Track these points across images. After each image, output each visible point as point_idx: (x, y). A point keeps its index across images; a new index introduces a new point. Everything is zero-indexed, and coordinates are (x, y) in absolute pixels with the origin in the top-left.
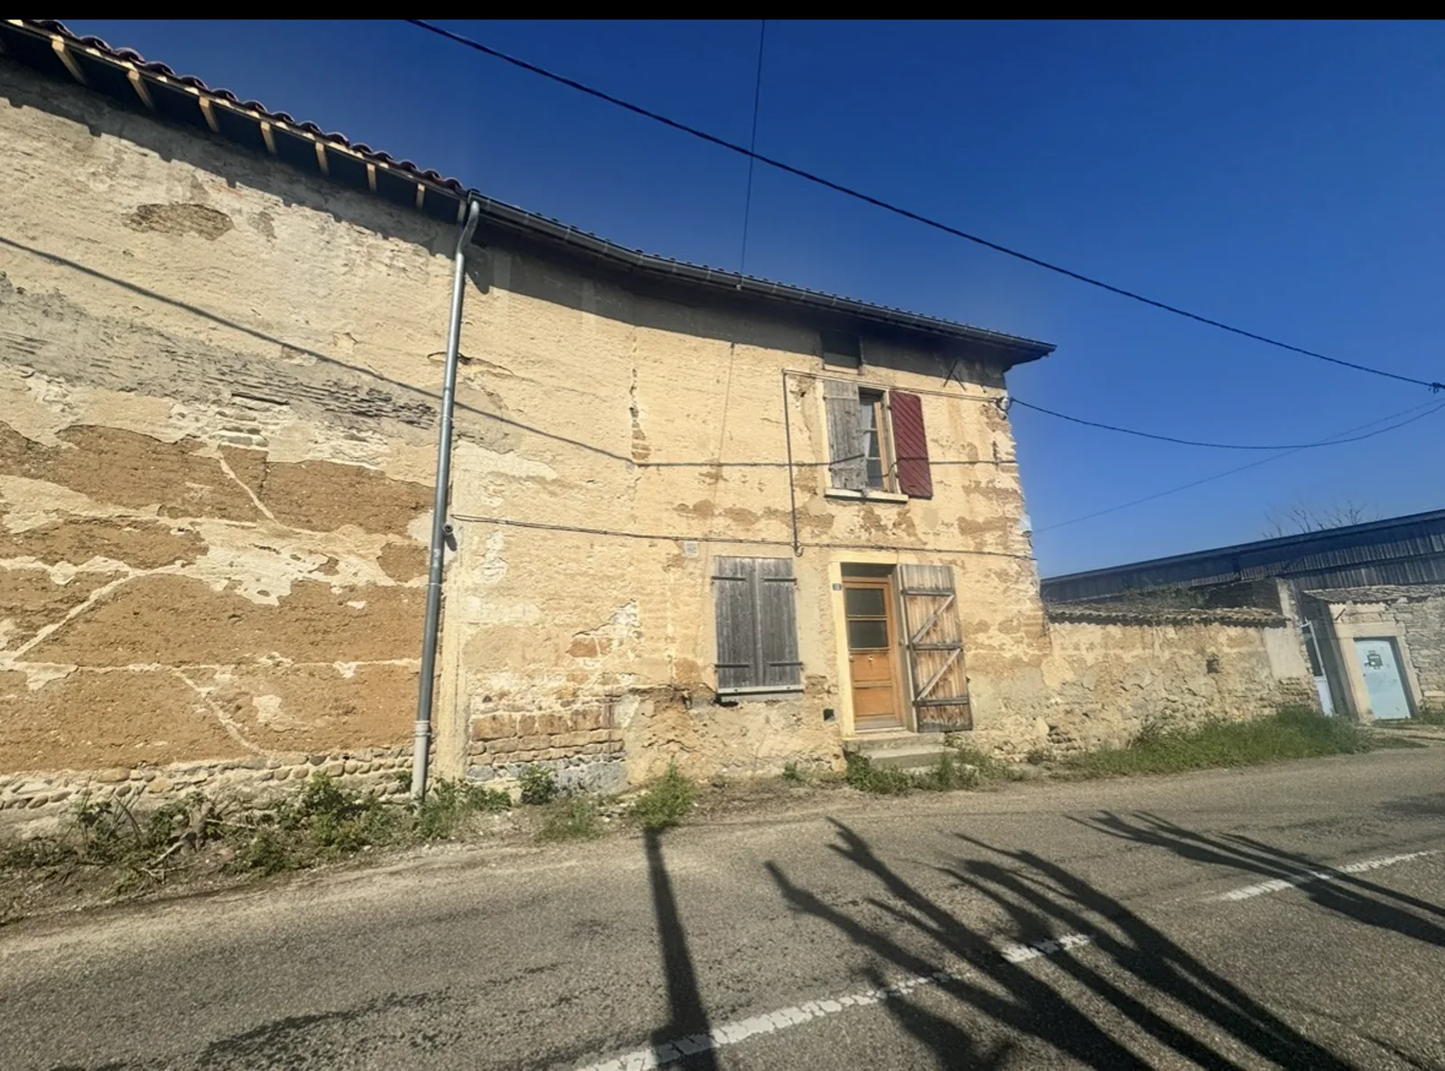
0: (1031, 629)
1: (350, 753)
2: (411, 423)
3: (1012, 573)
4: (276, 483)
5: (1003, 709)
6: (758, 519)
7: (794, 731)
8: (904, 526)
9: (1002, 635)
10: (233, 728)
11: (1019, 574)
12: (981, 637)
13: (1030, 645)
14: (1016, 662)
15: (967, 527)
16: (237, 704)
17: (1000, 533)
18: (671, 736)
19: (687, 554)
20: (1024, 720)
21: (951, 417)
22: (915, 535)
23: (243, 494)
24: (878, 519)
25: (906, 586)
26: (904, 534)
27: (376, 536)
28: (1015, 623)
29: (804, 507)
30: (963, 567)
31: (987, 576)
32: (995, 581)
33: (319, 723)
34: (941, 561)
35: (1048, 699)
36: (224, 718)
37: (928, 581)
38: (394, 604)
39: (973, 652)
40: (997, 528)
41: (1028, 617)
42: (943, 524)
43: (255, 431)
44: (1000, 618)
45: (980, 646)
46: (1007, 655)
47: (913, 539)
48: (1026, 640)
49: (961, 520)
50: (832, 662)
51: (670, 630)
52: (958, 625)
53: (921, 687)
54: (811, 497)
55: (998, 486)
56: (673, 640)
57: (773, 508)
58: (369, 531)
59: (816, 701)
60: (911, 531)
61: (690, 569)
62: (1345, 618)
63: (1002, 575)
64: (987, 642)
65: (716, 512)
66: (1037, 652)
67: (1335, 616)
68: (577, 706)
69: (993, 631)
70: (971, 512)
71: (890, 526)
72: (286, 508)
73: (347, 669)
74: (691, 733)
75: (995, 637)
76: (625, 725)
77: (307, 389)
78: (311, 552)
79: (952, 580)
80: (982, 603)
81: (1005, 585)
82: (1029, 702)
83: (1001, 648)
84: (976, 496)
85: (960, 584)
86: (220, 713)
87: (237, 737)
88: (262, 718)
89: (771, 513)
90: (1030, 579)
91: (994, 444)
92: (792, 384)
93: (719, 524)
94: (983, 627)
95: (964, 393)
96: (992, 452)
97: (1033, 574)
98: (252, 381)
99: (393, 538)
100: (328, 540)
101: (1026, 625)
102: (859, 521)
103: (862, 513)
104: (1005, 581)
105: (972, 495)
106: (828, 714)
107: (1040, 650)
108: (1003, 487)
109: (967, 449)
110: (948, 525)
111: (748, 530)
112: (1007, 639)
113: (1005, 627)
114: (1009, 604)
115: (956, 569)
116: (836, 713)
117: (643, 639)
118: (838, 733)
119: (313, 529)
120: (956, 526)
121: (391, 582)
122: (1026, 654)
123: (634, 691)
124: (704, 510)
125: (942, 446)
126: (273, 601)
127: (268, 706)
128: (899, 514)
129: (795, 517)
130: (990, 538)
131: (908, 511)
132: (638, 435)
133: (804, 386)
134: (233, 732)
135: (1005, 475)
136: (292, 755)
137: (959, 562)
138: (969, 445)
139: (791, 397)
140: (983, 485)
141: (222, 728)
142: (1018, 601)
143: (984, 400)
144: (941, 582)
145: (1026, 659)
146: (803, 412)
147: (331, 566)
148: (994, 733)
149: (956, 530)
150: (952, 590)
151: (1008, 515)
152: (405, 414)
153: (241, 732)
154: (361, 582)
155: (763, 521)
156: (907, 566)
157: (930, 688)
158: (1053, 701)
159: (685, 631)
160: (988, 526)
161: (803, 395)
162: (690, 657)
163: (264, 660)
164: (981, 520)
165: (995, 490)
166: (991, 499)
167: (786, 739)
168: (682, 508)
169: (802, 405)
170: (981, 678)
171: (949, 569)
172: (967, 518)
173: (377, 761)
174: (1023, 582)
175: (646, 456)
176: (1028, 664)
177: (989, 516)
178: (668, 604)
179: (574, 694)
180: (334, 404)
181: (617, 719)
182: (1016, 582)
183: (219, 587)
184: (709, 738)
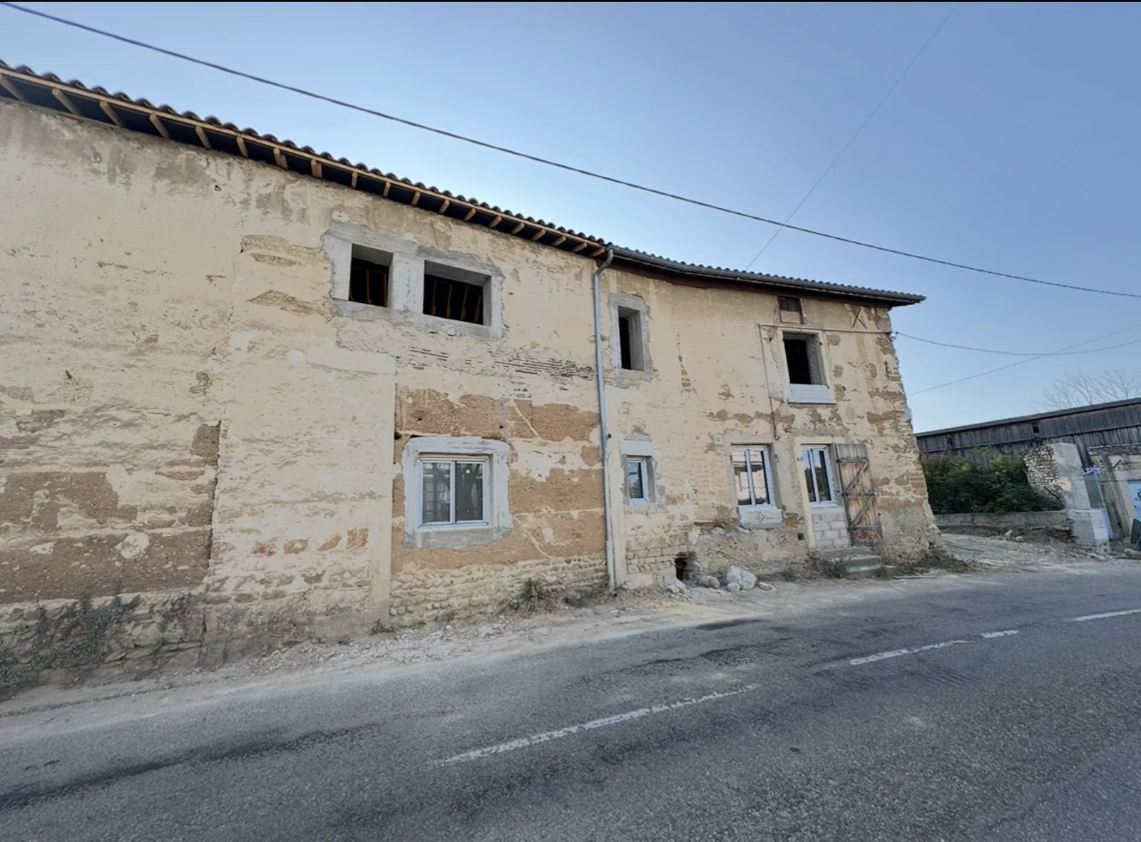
0: (915, 481)
1: (581, 558)
2: (585, 377)
3: (901, 446)
4: (536, 416)
5: (901, 532)
6: (752, 419)
7: (783, 546)
8: (835, 420)
9: (898, 486)
10: (537, 544)
11: (906, 447)
12: (885, 488)
13: (915, 492)
14: (907, 503)
15: (873, 419)
16: (537, 533)
17: (892, 421)
18: (718, 549)
19: (716, 442)
20: (913, 539)
21: (859, 347)
22: (842, 425)
23: (526, 424)
24: (820, 416)
25: (840, 457)
26: (835, 425)
27: (579, 442)
28: (905, 478)
29: (777, 411)
30: (872, 444)
31: (887, 449)
32: (891, 452)
33: (568, 542)
34: (858, 440)
35: (927, 526)
36: (533, 540)
37: (853, 454)
38: (589, 478)
39: (881, 497)
40: (890, 418)
41: (913, 475)
42: (858, 417)
43: (525, 390)
44: (896, 476)
45: (885, 493)
46: (901, 499)
47: (841, 427)
48: (912, 489)
49: (869, 414)
50: (800, 505)
51: (712, 489)
52: (871, 480)
53: (852, 519)
54: (781, 404)
55: (890, 390)
56: (714, 494)
57: (760, 412)
58: (575, 440)
59: (794, 529)
60: (839, 422)
61: (719, 451)
62: (1121, 466)
63: (896, 448)
64: (889, 491)
65: (729, 416)
66: (919, 497)
67: (1114, 465)
68: (672, 533)
69: (892, 484)
70: (875, 408)
71: (827, 420)
72: (542, 430)
73: (575, 514)
74: (728, 548)
75: (894, 488)
76: (694, 543)
77: (542, 364)
78: (555, 453)
79: (866, 452)
80: (885, 466)
81: (897, 454)
82: (916, 528)
83: (898, 494)
84: (876, 397)
85: (872, 454)
86: (532, 538)
87: (539, 549)
88: (547, 540)
89: (759, 415)
90: (913, 450)
91: (886, 363)
92: (765, 334)
93: (731, 423)
94: (886, 481)
95: (866, 331)
96: (884, 368)
97: (914, 447)
98: (521, 363)
99: (585, 443)
100: (560, 445)
101: (912, 479)
102: (808, 418)
103: (810, 413)
104: (898, 452)
105: (875, 398)
106: (801, 537)
107: (921, 495)
108: (893, 391)
109: (870, 367)
110: (862, 418)
111: (747, 427)
112: (901, 489)
113: (899, 481)
114: (901, 466)
115: (868, 446)
116: (805, 535)
117: (698, 494)
118: (807, 547)
119: (554, 440)
120: (866, 418)
121: (587, 467)
122: (913, 497)
123: (696, 524)
124: (722, 416)
125: (854, 367)
126: (543, 480)
127: (548, 534)
128: (832, 412)
129: (773, 417)
130: (886, 424)
131: (837, 410)
132: (684, 372)
133: (771, 334)
134: (537, 547)
135: (892, 382)
136: (560, 558)
137: (869, 441)
138: (871, 364)
139: (764, 341)
140: (881, 390)
141: (533, 545)
142: (906, 464)
143: (878, 333)
144: (860, 454)
145: (913, 501)
146: (772, 351)
147: (563, 460)
148: (896, 547)
149: (866, 420)
150: (866, 458)
151: (897, 409)
152: (582, 373)
153: (540, 547)
154: (575, 468)
155: (755, 421)
156: (839, 445)
157: (858, 520)
158: (931, 527)
159: (719, 488)
160: (886, 417)
161: (771, 339)
162: (724, 504)
163: (544, 510)
164: (880, 413)
165: (888, 393)
166: (886, 399)
167: (778, 551)
168: (711, 415)
169: (771, 347)
170: (887, 513)
171: (864, 446)
172: (873, 412)
173: (592, 562)
174: (909, 452)
175: (689, 384)
176: (914, 504)
177: (885, 410)
178: (709, 473)
179: (670, 526)
180: (553, 371)
181: (690, 540)
182: (904, 452)
183: (524, 473)
184: (738, 550)
